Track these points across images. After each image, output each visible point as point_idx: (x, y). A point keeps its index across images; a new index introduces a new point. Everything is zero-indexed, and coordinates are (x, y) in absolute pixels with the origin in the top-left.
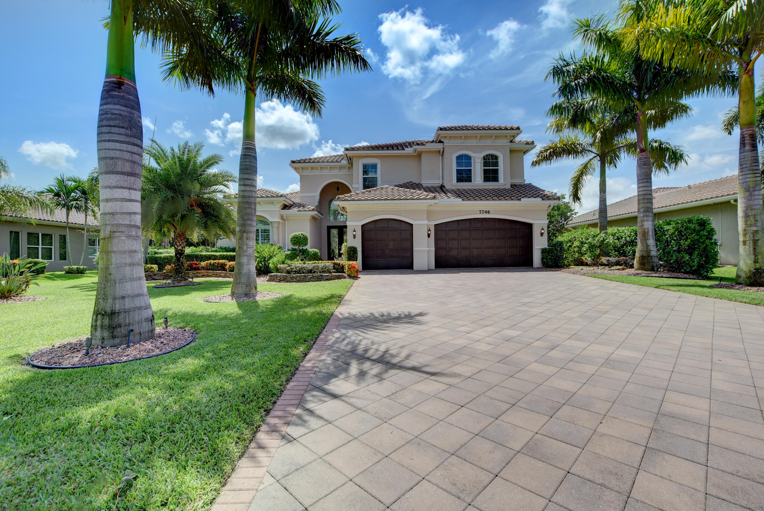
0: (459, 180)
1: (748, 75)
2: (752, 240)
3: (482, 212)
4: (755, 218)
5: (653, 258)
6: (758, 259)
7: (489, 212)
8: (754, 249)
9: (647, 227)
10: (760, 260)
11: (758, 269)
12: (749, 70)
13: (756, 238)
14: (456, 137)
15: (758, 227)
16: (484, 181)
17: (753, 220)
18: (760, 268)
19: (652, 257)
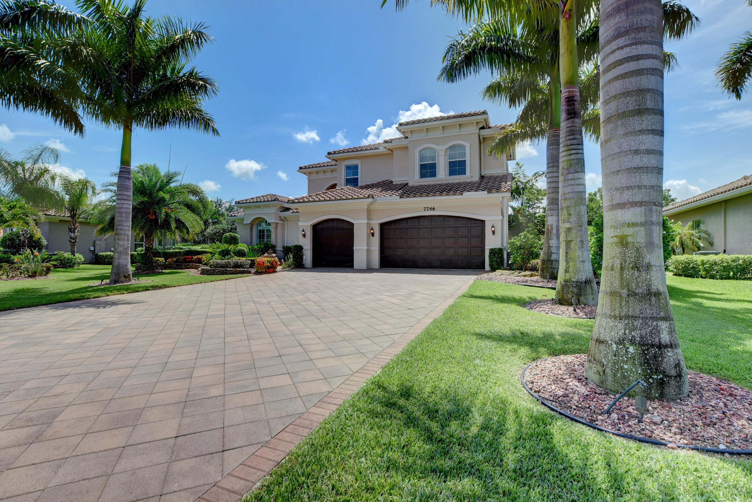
0: (423, 175)
1: (565, 19)
2: (565, 241)
3: (426, 209)
4: (568, 211)
5: (554, 262)
6: (569, 267)
7: (434, 209)
8: (567, 253)
9: (551, 223)
10: (571, 269)
11: (567, 282)
12: (566, 12)
13: (569, 239)
14: (420, 131)
15: (571, 223)
16: (450, 175)
17: (566, 214)
18: (570, 279)
19: (552, 261)
